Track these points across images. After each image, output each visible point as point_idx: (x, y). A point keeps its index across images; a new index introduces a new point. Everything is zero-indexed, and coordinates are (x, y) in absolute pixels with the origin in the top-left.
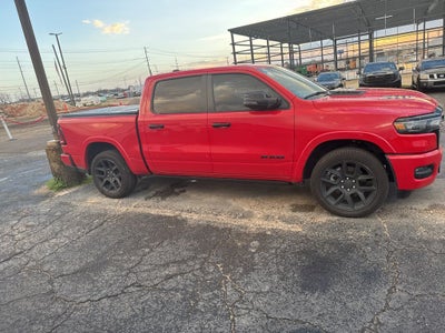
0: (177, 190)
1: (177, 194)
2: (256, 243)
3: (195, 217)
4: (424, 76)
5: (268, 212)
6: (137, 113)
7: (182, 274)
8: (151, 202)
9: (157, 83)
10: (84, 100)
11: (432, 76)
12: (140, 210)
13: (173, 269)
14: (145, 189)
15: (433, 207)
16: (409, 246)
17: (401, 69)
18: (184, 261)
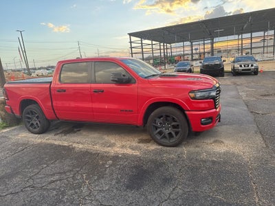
0: (75, 130)
1: (75, 132)
2: (110, 162)
3: (81, 146)
4: (237, 66)
5: (124, 143)
6: (51, 82)
7: (60, 180)
8: (57, 137)
9: (63, 65)
10: (37, 72)
11: (241, 66)
12: (49, 142)
13: (57, 177)
14: (57, 129)
15: (215, 142)
16: (194, 164)
17: (224, 61)
18: (65, 173)
